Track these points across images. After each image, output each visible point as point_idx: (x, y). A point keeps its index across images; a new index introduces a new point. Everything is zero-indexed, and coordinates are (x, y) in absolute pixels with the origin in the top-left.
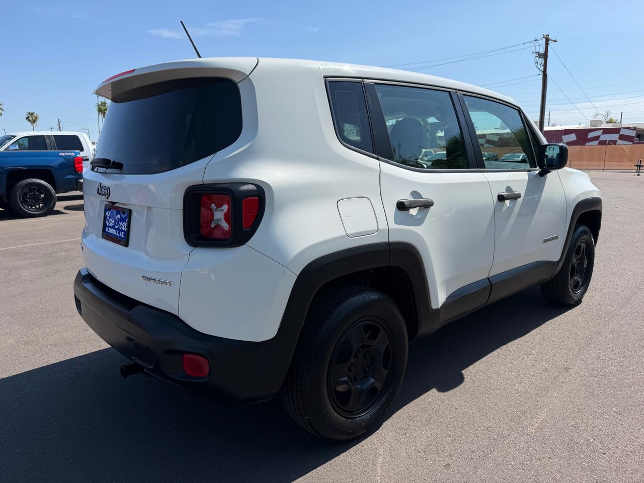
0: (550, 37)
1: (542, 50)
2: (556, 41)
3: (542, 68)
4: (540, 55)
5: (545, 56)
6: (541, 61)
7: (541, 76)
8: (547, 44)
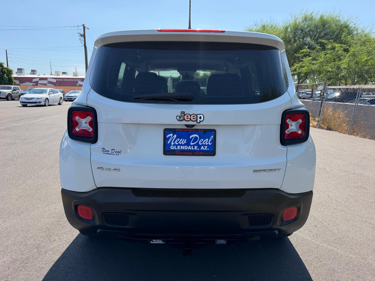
0: (85, 26)
1: (82, 33)
2: (88, 29)
3: (83, 43)
4: (81, 35)
5: (84, 36)
6: (82, 38)
7: (83, 47)
8: (84, 30)
